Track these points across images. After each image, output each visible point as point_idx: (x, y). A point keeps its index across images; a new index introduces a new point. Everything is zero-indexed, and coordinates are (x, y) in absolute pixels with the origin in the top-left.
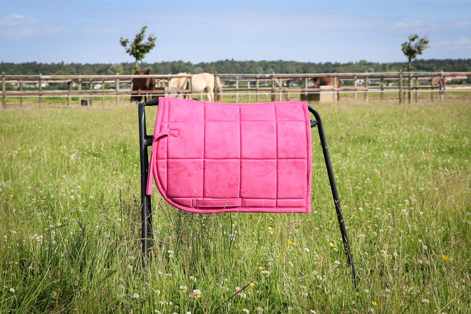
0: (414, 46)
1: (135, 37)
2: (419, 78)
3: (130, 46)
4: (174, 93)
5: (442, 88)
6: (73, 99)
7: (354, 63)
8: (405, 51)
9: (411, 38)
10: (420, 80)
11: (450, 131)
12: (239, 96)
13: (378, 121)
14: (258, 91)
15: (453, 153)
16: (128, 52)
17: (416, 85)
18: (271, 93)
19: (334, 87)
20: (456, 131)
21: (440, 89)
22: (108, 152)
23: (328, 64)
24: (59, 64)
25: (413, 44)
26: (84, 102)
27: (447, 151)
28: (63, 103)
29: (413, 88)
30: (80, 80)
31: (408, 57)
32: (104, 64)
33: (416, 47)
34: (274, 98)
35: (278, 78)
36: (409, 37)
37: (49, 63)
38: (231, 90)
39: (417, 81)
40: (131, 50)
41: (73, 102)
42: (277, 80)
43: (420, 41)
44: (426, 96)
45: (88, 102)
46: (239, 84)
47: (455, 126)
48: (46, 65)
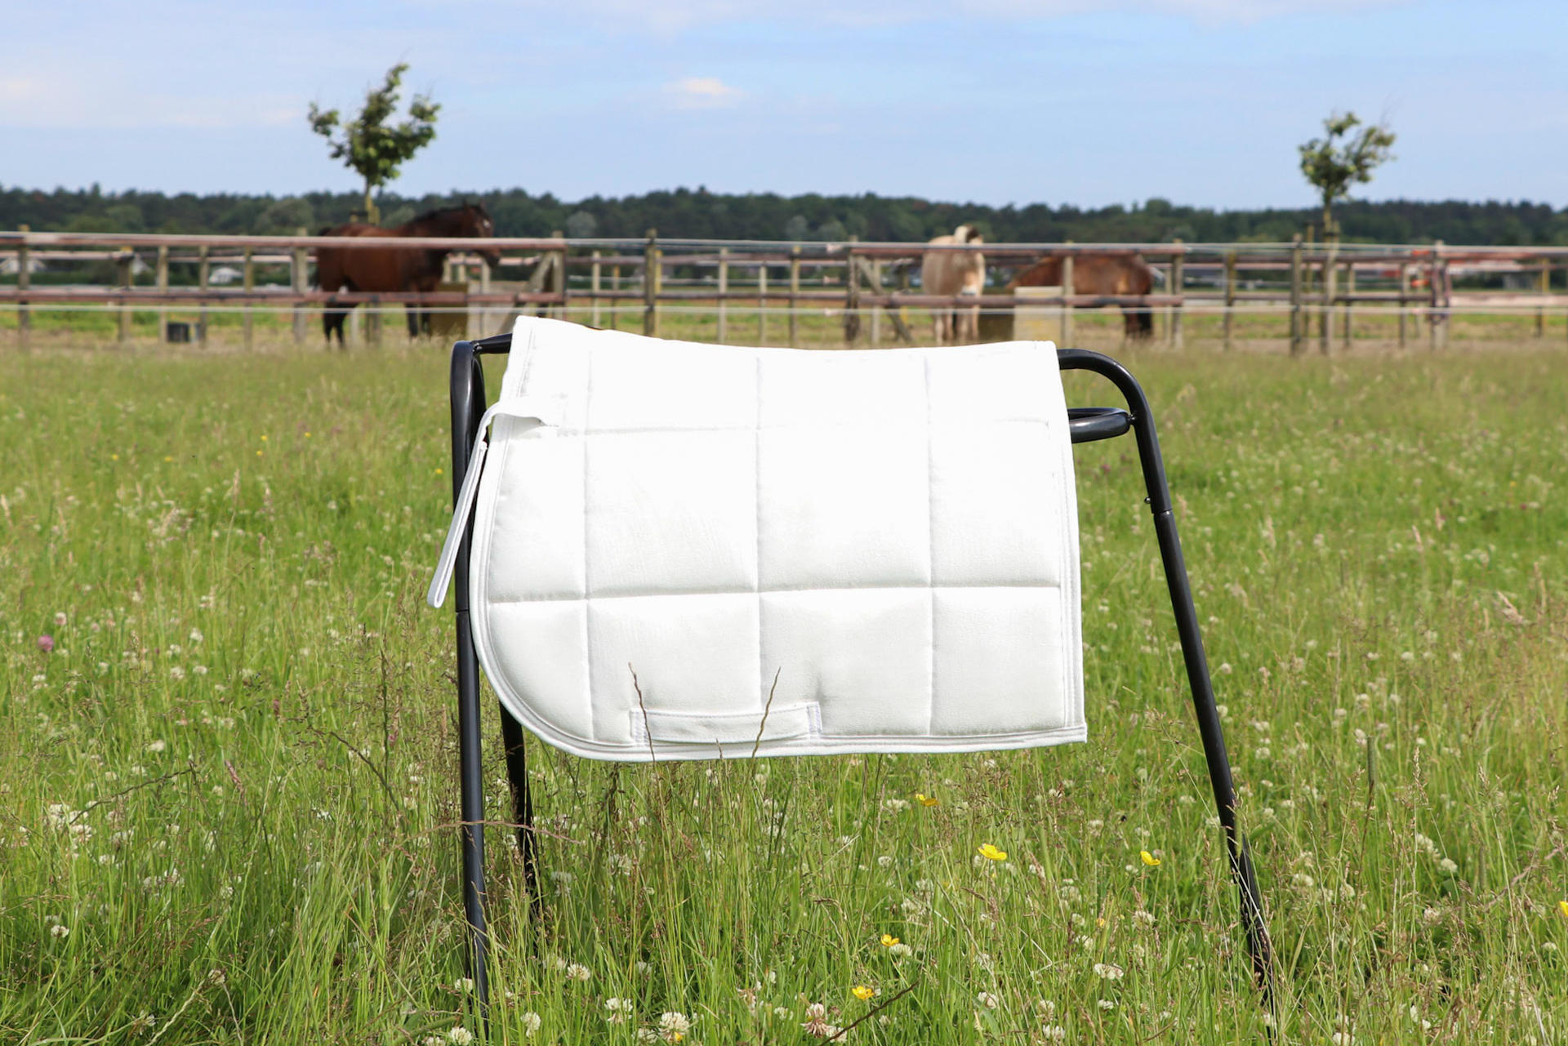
0: (1343, 153)
1: (363, 104)
2: (1357, 266)
3: (344, 135)
4: (502, 303)
5: (1440, 302)
6: (139, 319)
7: (1128, 208)
8: (1310, 169)
9: (1333, 125)
10: (1359, 273)
11: (1477, 453)
12: (730, 319)
13: (1226, 415)
14: (796, 303)
15: (1497, 529)
16: (336, 155)
17: (1346, 289)
18: (843, 311)
19: (1064, 292)
20: (1500, 452)
21: (1433, 305)
22: (285, 512)
23: (1037, 212)
24: (82, 193)
25: (1339, 145)
26: (177, 332)
27: (1474, 524)
28: (102, 332)
29: (1337, 300)
30: (163, 251)
31: (1322, 190)
32: (246, 198)
33: (1347, 157)
34: (853, 325)
35: (870, 256)
36: (1326, 122)
37: (49, 188)
38: (699, 298)
39: (1352, 277)
40: (347, 147)
41: (138, 328)
42: (864, 264)
43: (1363, 133)
44: (1380, 327)
45: (193, 332)
46: (729, 277)
47: (1495, 435)
48: (37, 195)
